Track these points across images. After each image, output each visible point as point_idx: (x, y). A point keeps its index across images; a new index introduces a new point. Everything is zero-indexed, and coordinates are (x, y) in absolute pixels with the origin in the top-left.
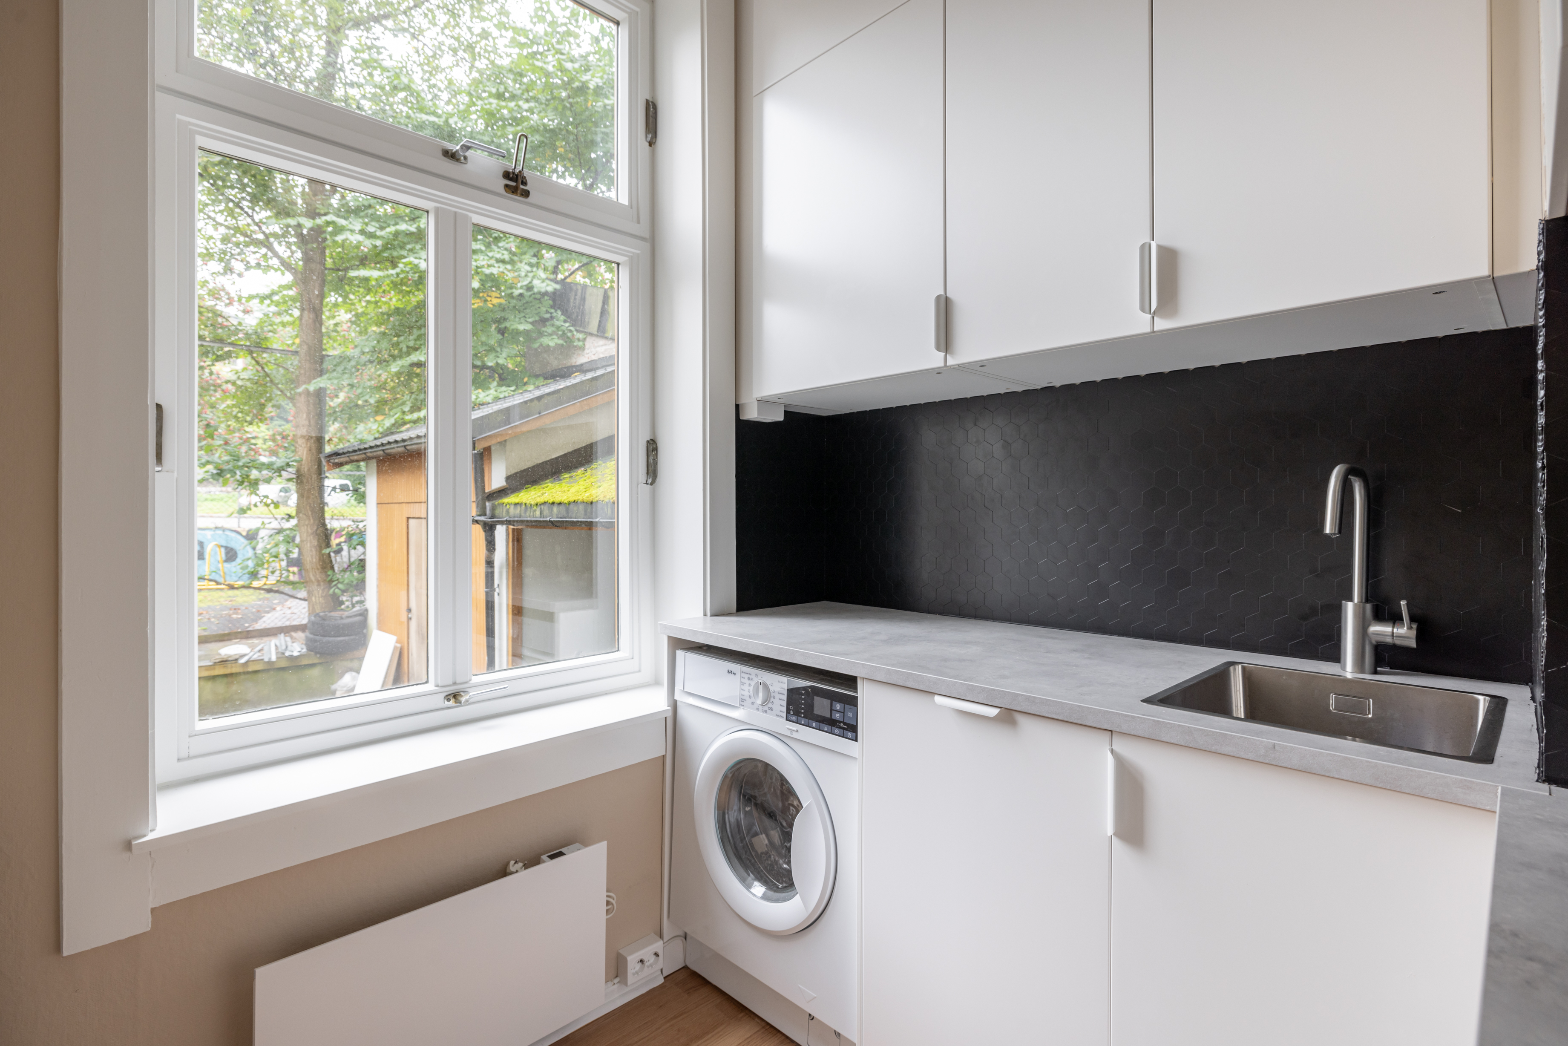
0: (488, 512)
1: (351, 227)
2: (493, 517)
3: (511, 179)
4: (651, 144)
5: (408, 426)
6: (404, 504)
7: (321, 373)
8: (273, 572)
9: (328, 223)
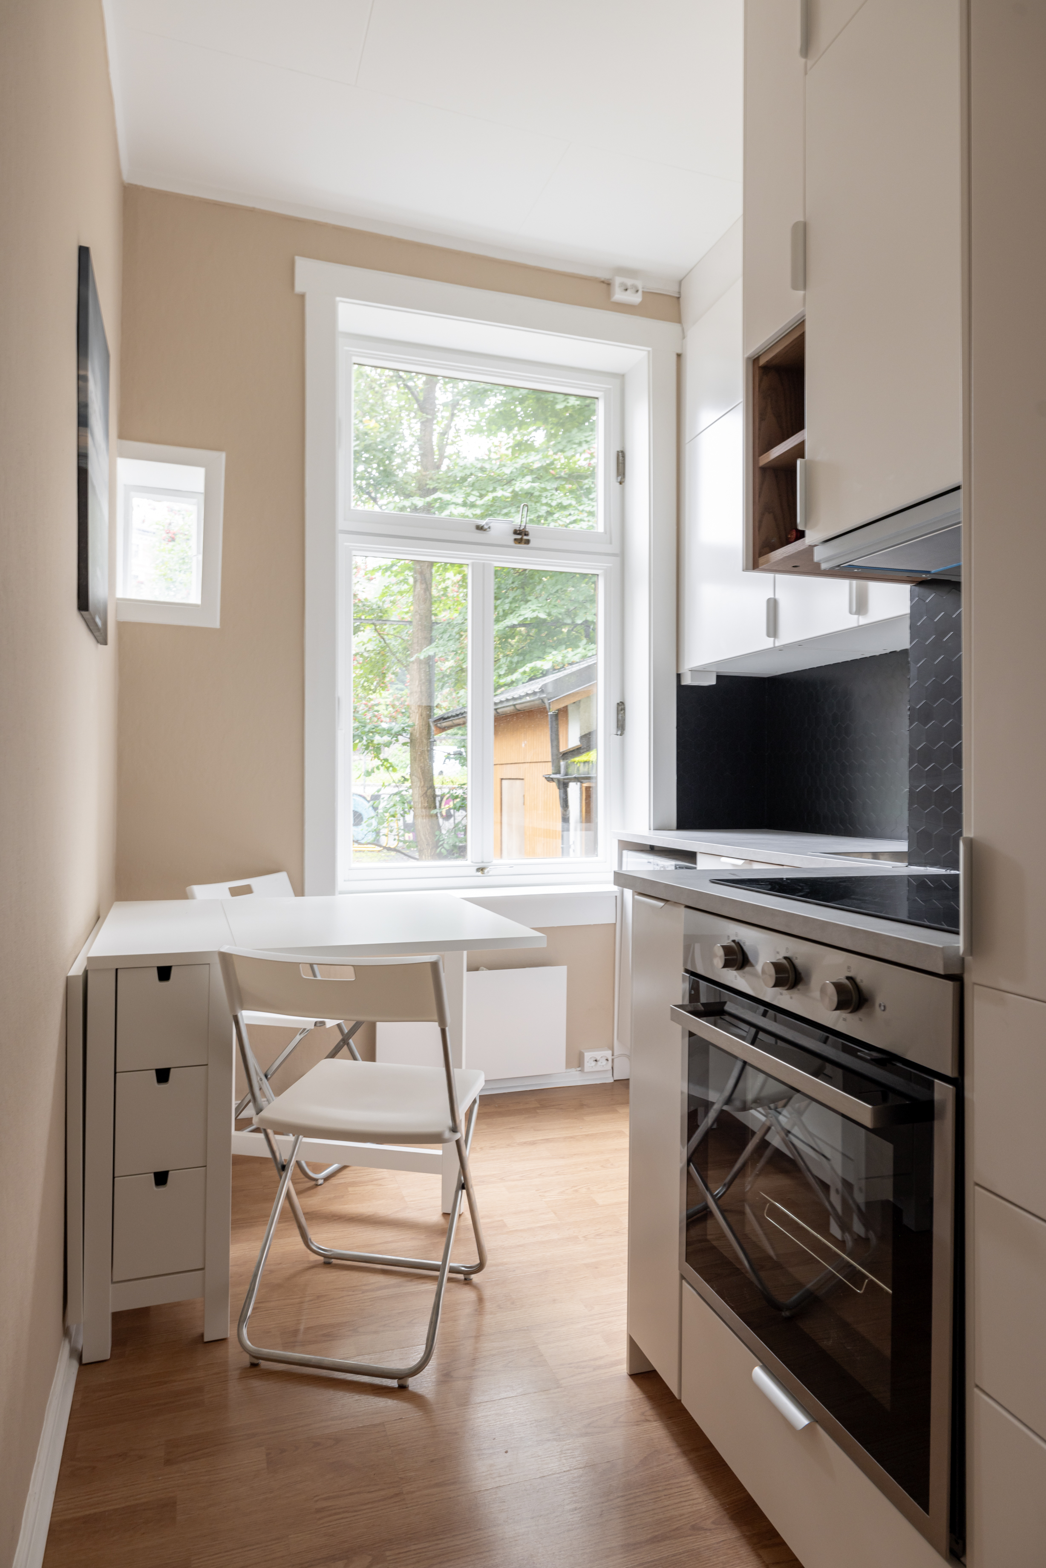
0: (562, 771)
1: (455, 500)
2: (566, 774)
3: (519, 534)
4: (621, 483)
5: (503, 689)
6: (498, 766)
7: (430, 641)
8: (391, 831)
9: (436, 500)
